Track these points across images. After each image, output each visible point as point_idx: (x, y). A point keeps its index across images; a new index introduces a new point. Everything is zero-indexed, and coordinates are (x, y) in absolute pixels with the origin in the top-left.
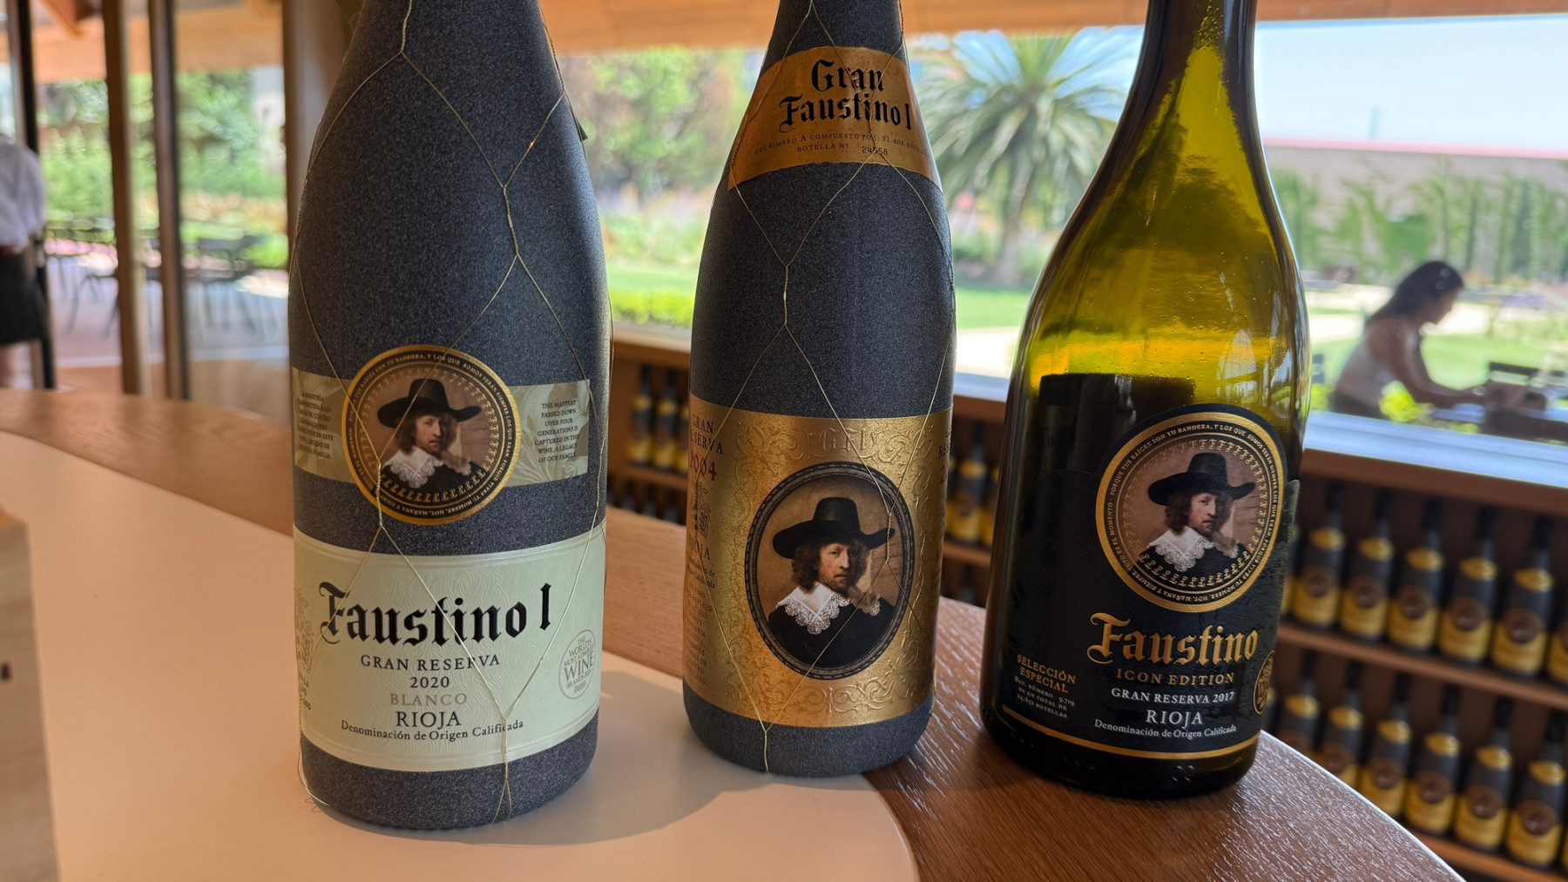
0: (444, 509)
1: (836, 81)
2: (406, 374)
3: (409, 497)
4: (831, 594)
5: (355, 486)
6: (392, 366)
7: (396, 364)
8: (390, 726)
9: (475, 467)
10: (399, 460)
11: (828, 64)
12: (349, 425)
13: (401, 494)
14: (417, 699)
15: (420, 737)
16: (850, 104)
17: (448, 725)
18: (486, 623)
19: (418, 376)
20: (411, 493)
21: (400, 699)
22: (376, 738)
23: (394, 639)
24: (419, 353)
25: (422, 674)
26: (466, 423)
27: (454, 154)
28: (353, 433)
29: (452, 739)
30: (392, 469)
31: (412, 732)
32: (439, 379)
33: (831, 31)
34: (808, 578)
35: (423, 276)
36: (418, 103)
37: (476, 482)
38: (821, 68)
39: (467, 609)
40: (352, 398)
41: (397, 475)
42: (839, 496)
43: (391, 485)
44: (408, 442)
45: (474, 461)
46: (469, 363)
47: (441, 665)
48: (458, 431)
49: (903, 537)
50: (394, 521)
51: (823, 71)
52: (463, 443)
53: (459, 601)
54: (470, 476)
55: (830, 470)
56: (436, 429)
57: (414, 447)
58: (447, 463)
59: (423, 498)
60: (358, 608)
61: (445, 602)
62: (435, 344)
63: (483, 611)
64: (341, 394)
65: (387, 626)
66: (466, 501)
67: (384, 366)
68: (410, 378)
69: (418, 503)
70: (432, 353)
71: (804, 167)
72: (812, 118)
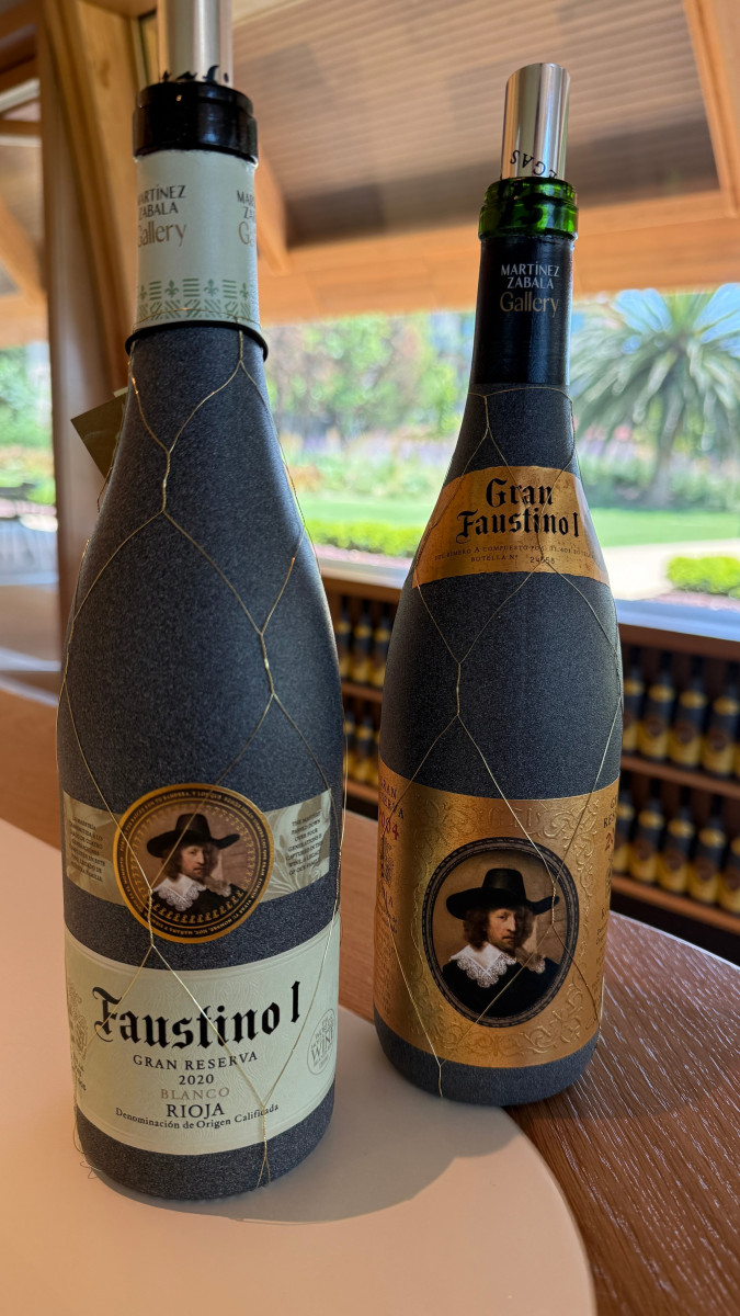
0: (207, 928)
1: (508, 498)
2: (173, 810)
3: (176, 920)
4: (499, 953)
5: (126, 908)
6: (160, 803)
7: (164, 801)
8: (162, 1116)
9: (234, 888)
10: (166, 886)
11: (501, 483)
12: (120, 854)
13: (168, 916)
14: (185, 1094)
15: (187, 1126)
16: (521, 519)
17: (213, 1115)
18: (246, 1025)
19: (185, 811)
20: (178, 916)
21: (170, 1094)
22: (148, 1126)
23: (163, 1043)
24: (185, 791)
25: (190, 1072)
26: (227, 850)
27: (214, 607)
28: (124, 861)
29: (217, 1126)
30: (160, 895)
31: (181, 1122)
32: (203, 813)
33: (505, 452)
34: (478, 938)
35: (188, 721)
36: (179, 561)
37: (235, 901)
38: (495, 485)
39: (229, 1015)
40: (123, 830)
41: (165, 900)
42: (506, 867)
43: (159, 909)
44: (174, 871)
45: (234, 883)
46: (229, 797)
47: (206, 1064)
48: (220, 858)
49: (568, 903)
50: (162, 940)
51: (496, 488)
52: (224, 868)
53: (221, 1009)
54: (231, 896)
55: (498, 845)
56: (199, 857)
57: (180, 875)
58: (210, 887)
59: (188, 919)
60: (130, 1014)
61: (209, 1010)
62: (200, 782)
63: (242, 1015)
64: (113, 826)
65: (157, 1032)
66: (227, 919)
67: (153, 803)
68: (176, 813)
69: (183, 924)
70: (196, 790)
71: (477, 576)
72: (485, 531)
